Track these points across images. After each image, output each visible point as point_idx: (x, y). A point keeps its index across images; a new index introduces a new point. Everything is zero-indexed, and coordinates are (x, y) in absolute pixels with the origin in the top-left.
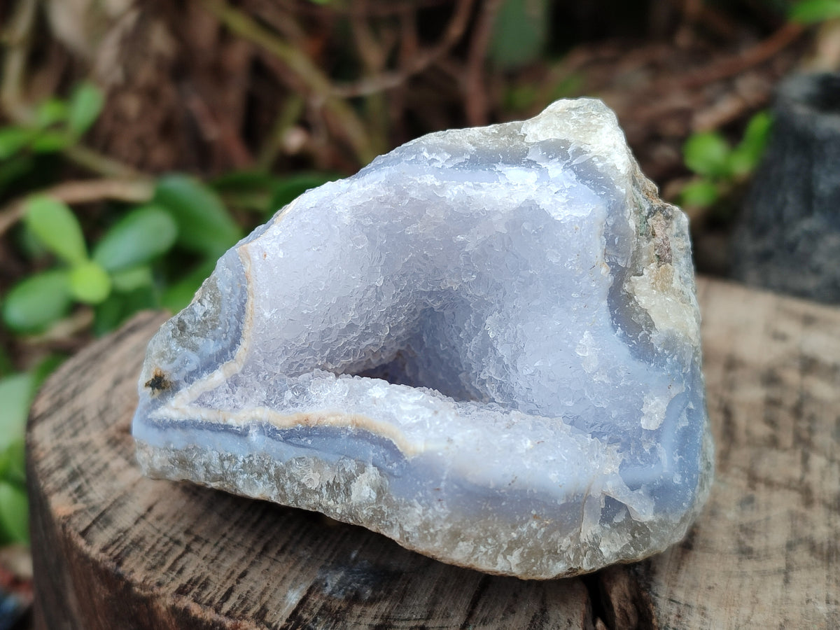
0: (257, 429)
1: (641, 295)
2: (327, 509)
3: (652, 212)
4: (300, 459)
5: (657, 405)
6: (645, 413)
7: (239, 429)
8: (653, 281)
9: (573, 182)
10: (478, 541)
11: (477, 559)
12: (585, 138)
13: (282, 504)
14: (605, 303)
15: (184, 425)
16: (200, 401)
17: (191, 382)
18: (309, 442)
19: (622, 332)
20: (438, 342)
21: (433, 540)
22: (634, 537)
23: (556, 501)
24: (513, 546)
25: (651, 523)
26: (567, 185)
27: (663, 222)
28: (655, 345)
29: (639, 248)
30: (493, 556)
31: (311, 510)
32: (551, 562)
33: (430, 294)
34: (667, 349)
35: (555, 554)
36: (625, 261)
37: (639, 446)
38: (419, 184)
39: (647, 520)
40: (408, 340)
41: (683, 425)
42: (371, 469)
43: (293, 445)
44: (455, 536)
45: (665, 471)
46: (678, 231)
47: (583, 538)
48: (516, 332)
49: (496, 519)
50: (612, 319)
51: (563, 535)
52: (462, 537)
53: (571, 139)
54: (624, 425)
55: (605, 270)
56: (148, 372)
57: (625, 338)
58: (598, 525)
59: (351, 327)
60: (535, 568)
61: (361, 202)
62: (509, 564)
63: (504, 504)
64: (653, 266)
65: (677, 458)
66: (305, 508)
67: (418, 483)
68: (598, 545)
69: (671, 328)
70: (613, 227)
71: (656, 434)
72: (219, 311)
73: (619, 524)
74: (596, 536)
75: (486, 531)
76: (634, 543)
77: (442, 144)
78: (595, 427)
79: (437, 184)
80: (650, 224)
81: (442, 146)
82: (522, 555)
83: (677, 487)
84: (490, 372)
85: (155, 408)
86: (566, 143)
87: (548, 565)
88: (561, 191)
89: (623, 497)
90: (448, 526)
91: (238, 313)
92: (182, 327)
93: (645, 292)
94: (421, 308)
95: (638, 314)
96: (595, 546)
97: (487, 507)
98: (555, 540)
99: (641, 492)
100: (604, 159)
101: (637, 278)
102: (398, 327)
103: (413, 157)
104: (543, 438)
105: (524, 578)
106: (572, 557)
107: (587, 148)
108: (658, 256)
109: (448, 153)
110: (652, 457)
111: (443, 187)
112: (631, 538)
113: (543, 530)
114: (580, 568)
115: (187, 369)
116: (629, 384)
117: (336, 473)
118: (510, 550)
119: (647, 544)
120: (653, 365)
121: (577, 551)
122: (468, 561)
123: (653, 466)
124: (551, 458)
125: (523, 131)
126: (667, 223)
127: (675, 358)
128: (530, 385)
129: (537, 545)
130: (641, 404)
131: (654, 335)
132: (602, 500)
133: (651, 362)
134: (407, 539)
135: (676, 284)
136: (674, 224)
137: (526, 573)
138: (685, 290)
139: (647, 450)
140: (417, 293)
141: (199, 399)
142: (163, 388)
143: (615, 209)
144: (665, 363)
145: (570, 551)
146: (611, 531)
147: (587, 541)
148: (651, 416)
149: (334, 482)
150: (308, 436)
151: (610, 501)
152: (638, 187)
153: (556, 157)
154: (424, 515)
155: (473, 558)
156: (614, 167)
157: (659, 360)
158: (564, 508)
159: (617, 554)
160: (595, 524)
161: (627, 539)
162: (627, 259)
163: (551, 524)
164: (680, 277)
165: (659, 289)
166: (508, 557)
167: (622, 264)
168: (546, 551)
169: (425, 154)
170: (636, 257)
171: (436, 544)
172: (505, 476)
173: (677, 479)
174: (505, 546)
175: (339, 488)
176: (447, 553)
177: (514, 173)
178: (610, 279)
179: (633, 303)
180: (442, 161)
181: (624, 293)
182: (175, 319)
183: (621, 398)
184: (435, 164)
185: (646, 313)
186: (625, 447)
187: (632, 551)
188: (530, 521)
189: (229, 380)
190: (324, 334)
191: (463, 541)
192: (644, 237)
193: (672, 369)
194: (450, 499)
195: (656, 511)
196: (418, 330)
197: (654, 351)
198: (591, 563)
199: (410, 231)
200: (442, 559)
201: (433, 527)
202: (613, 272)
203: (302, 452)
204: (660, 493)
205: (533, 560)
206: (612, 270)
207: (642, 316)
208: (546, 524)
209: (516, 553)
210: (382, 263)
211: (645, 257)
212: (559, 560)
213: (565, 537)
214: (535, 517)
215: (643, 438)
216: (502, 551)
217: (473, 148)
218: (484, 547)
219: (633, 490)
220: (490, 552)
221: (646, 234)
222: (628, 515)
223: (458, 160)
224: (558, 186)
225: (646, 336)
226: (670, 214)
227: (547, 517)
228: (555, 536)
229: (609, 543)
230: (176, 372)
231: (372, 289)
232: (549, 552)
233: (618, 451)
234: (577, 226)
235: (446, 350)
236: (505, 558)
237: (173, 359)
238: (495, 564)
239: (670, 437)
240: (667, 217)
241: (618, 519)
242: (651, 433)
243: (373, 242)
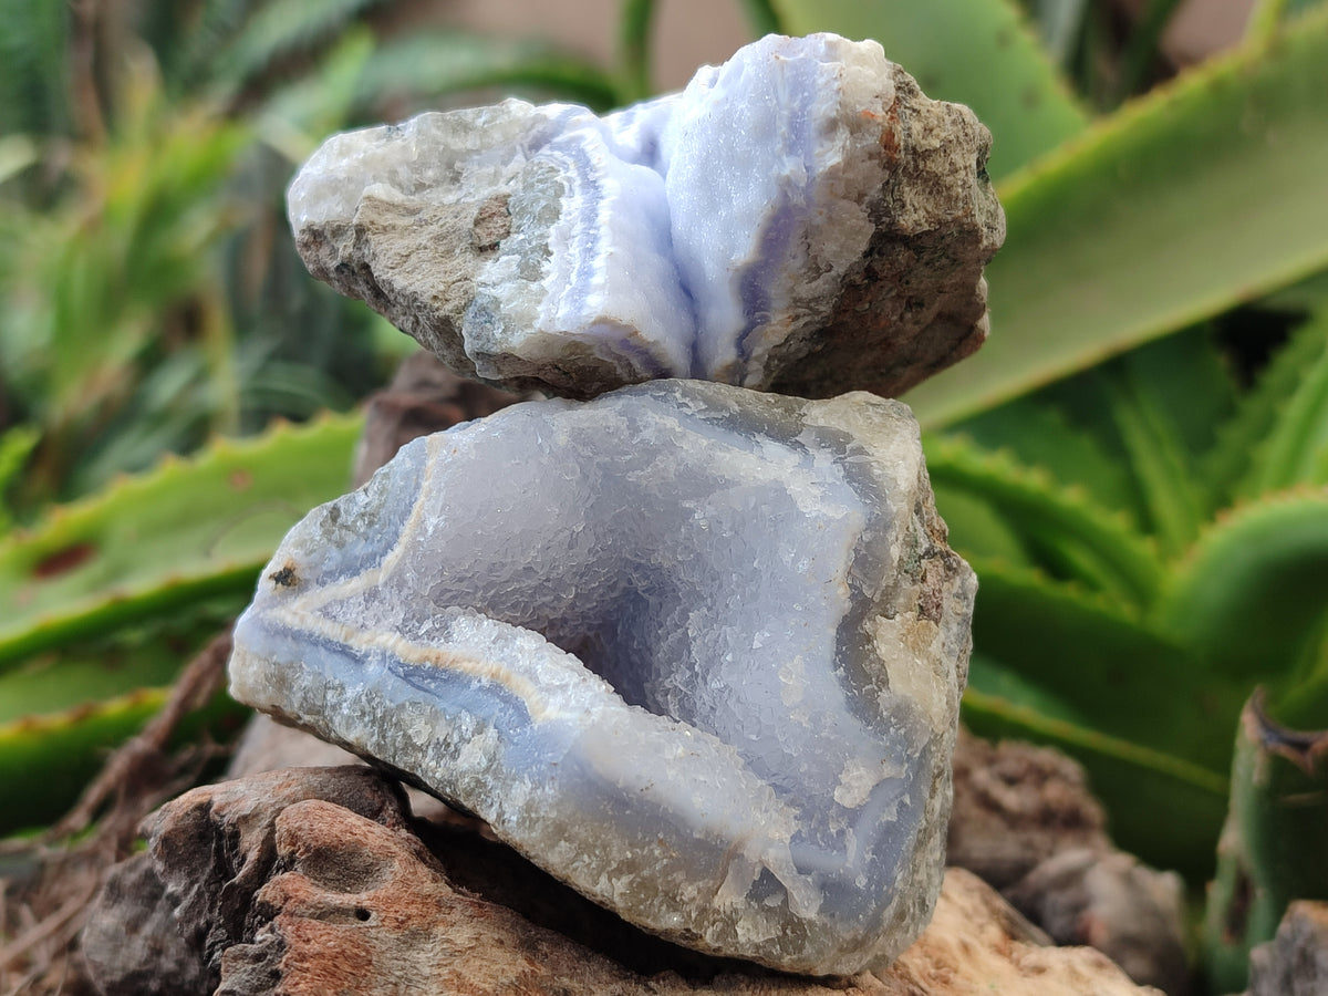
0: (379, 658)
1: (882, 642)
2: (425, 772)
3: (930, 553)
4: (414, 704)
5: (860, 778)
6: (843, 782)
7: (358, 654)
8: (904, 631)
9: (838, 480)
10: (585, 848)
11: (575, 870)
12: (872, 439)
13: (378, 756)
14: (833, 632)
15: (297, 636)
16: (326, 612)
17: (323, 584)
18: (433, 686)
19: (844, 674)
20: (634, 638)
21: (531, 828)
22: (785, 933)
23: (692, 831)
24: (624, 869)
25: (811, 923)
26: (830, 480)
27: (941, 570)
28: (881, 707)
29: (896, 584)
30: (595, 872)
31: (407, 770)
32: (664, 908)
33: (637, 567)
34: (895, 717)
35: (673, 903)
36: (873, 590)
37: (824, 822)
38: (656, 423)
39: (807, 917)
40: (600, 626)
41: (889, 819)
42: (491, 732)
43: (413, 685)
44: (559, 831)
45: (847, 865)
46: (960, 591)
47: (717, 902)
48: (719, 635)
49: (614, 828)
50: (837, 654)
51: (691, 879)
52: (566, 835)
53: (856, 435)
54: (812, 785)
55: (842, 592)
56: (278, 564)
57: (844, 682)
58: (742, 899)
59: (528, 570)
60: (642, 907)
61: (586, 425)
62: (610, 890)
63: (628, 812)
64: (909, 615)
65: (869, 857)
66: (401, 766)
67: (536, 754)
68: (734, 923)
69: (909, 695)
70: (868, 545)
71: (853, 816)
72: (381, 506)
73: (770, 909)
74: (736, 911)
75: (597, 838)
76: (782, 940)
77: (703, 391)
78: (776, 777)
79: (678, 430)
80: (923, 566)
81: (700, 393)
82: (631, 883)
83: (858, 891)
84: (678, 679)
85: (272, 607)
86: (848, 437)
87: (659, 910)
88: (820, 484)
89: (785, 876)
90: (553, 814)
91: (402, 512)
92: (335, 514)
93: (890, 638)
94: (623, 584)
95: (872, 662)
96: (730, 922)
97: (608, 808)
98: (677, 881)
99: (809, 879)
100: (884, 468)
101: (884, 620)
102: (587, 598)
103: (662, 394)
104: (699, 752)
105: (625, 917)
106: (693, 915)
107: (871, 450)
108: (921, 607)
109: (705, 402)
110: (838, 843)
111: (684, 436)
112: (780, 934)
113: (665, 861)
114: (701, 937)
115: (324, 568)
116: (832, 738)
117: (450, 730)
118: (618, 872)
119: (800, 949)
120: (870, 728)
121: (703, 911)
122: (565, 868)
123: (835, 852)
124: (702, 779)
125: (804, 410)
126: (947, 576)
127: (902, 731)
128: (714, 703)
129: (652, 879)
130: (842, 769)
131: (884, 694)
132: (758, 869)
133: (869, 724)
134: (504, 822)
135: (935, 648)
136: (958, 581)
137: (629, 910)
138: (945, 660)
139: (833, 831)
140: (622, 560)
141: (325, 607)
142: (289, 585)
143: (879, 525)
144: (886, 732)
145: (693, 907)
146: (757, 913)
147: (722, 909)
148: (849, 788)
149: (445, 740)
150: (434, 678)
151: (767, 874)
152: (922, 518)
153: (830, 446)
154: (530, 793)
155: (571, 867)
156: (895, 480)
157: (882, 727)
158: (699, 844)
159: (757, 947)
160: (740, 895)
161: (775, 932)
162: (876, 591)
163: (677, 859)
164: (944, 645)
165: (909, 644)
166: (614, 880)
167: (868, 593)
168: (663, 891)
169: (678, 395)
170: (889, 594)
171: (534, 835)
172: (639, 777)
173: (861, 882)
174: (614, 865)
175: (446, 749)
176: (543, 851)
177: (773, 448)
178: (848, 605)
179: (870, 647)
180: (694, 409)
181: (861, 631)
182: (330, 504)
183: (818, 752)
184: (685, 409)
185: (883, 665)
186: (806, 816)
187: (776, 950)
188: (653, 846)
189: (367, 592)
190: (492, 568)
191: (566, 841)
192: (909, 576)
193: (892, 742)
194: (564, 781)
195: (822, 911)
196: (615, 617)
197: (877, 713)
198: (718, 938)
199: (632, 477)
200: (535, 857)
201: (536, 812)
202: (852, 597)
203: (420, 696)
204: (834, 891)
205: (643, 896)
206: (853, 594)
207: (876, 666)
208: (671, 856)
209: (625, 879)
210: (588, 505)
211: (901, 600)
212: (675, 910)
213: (691, 884)
214: (661, 842)
215: (833, 812)
216: (610, 869)
217: (737, 408)
218: (589, 857)
219: (800, 873)
220: (593, 865)
221: (912, 574)
222: (786, 902)
223: (713, 414)
224: (818, 477)
225: (874, 691)
226: (955, 565)
227: (676, 848)
228: (679, 876)
229: (750, 927)
230: (310, 568)
231: (567, 533)
232: (666, 894)
233: (796, 817)
234: (822, 524)
235: (640, 650)
236: (610, 880)
237: (313, 551)
238: (596, 883)
239: (868, 826)
240: (949, 568)
241: (773, 902)
242: (843, 811)
243: (586, 477)
